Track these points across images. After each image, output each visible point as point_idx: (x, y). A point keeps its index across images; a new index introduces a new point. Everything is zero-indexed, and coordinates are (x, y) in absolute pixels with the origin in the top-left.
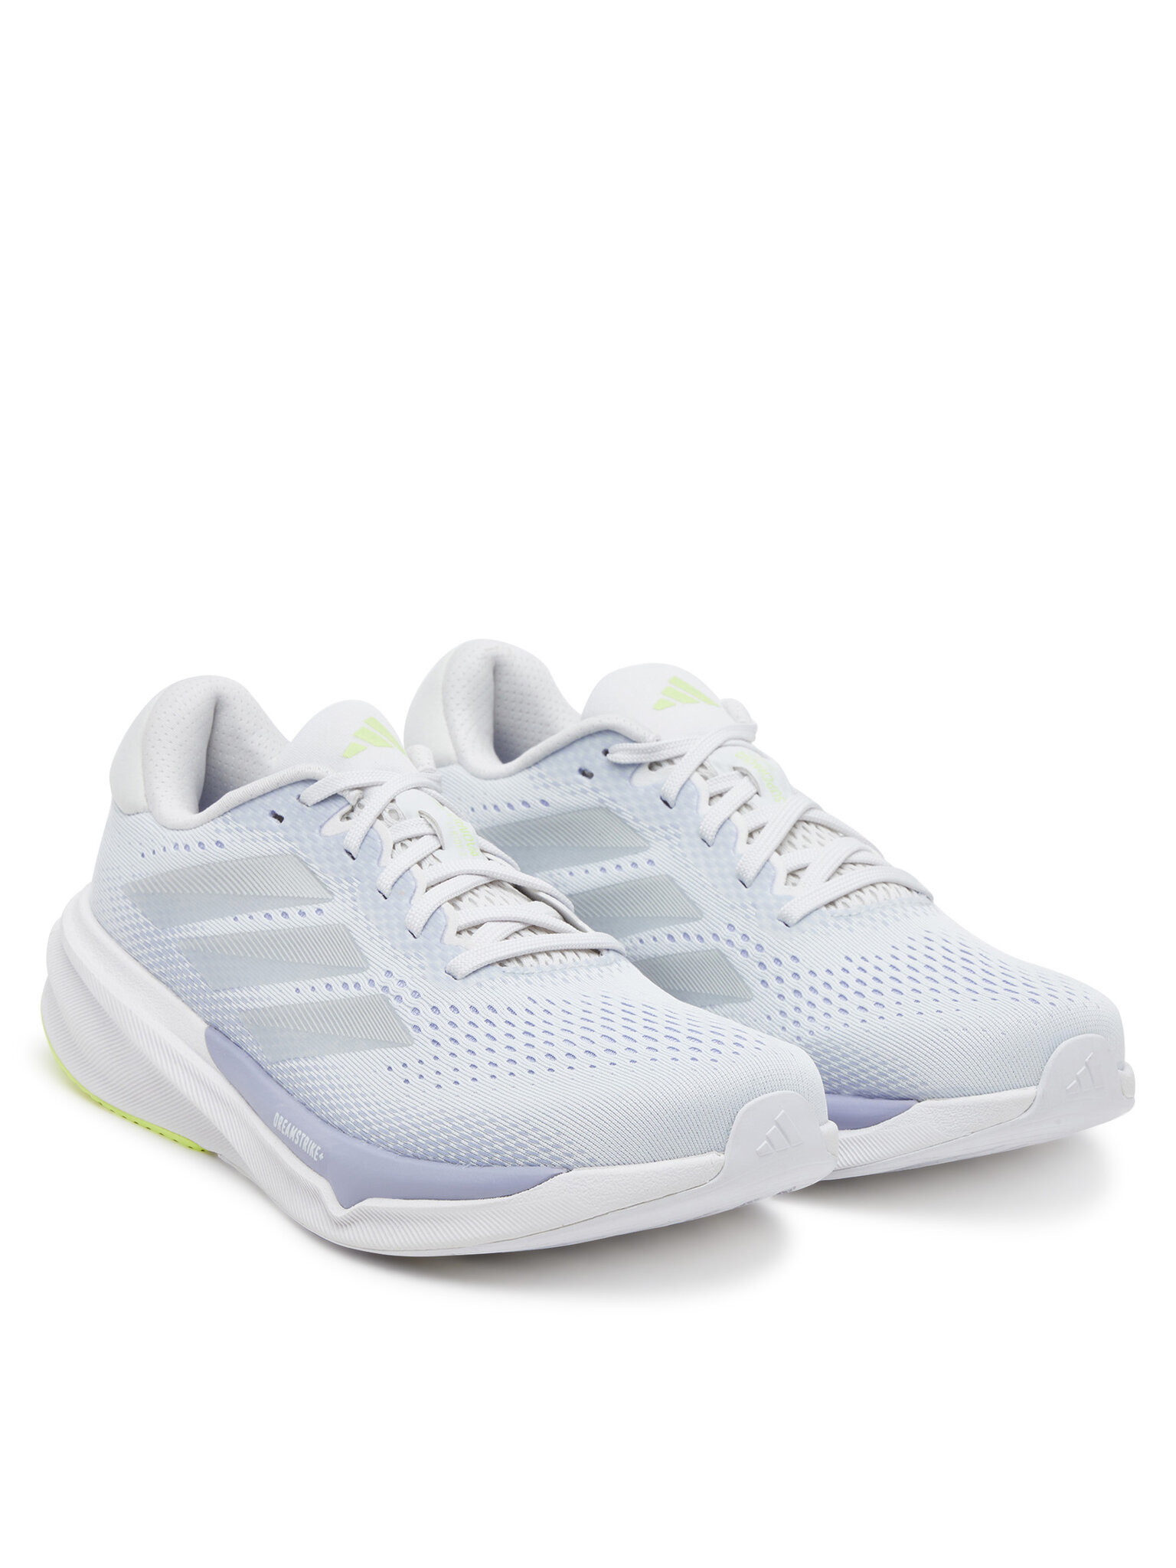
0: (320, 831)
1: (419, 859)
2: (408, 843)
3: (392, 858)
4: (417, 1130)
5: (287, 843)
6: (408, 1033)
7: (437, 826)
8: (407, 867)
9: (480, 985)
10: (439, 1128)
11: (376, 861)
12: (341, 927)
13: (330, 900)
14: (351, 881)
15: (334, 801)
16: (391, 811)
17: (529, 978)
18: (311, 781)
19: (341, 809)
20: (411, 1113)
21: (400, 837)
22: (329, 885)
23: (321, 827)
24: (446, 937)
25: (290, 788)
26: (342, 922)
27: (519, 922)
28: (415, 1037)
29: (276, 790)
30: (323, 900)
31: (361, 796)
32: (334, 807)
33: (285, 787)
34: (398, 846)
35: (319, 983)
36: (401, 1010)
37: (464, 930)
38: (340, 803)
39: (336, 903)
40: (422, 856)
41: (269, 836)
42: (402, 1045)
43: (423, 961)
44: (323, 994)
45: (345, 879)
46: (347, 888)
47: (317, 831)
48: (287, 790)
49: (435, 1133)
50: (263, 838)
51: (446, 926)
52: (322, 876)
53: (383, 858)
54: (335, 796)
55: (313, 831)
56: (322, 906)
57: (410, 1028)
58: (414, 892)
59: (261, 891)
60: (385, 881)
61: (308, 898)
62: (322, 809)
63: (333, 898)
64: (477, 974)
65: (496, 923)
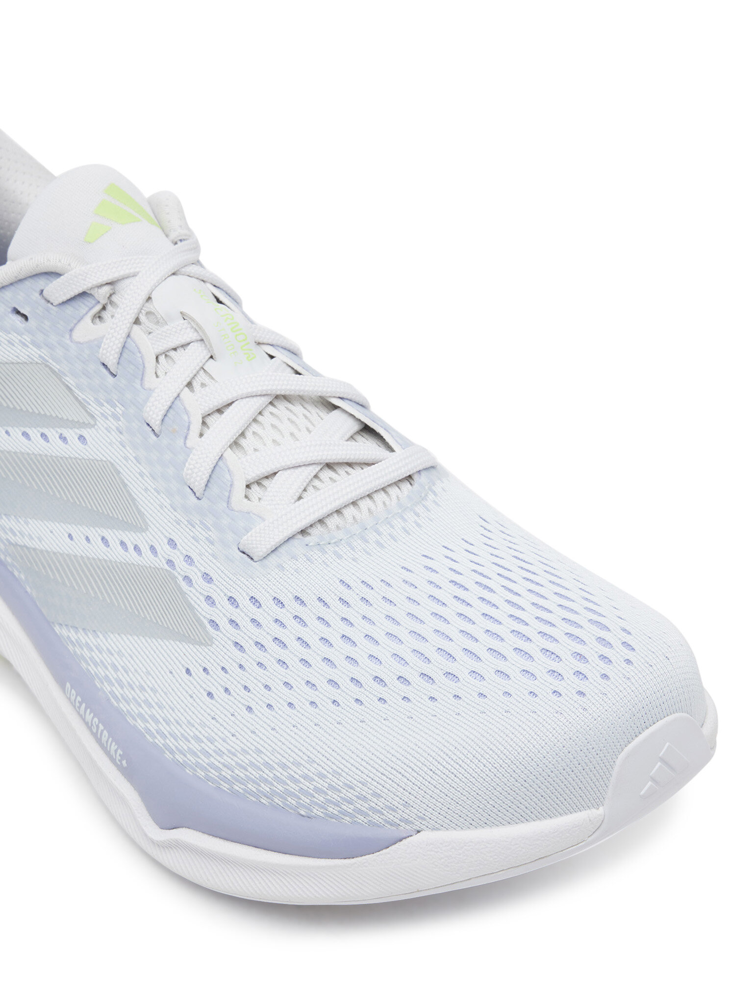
0: (70, 336)
1: (188, 380)
2: (172, 353)
3: (157, 376)
4: (230, 772)
5: (35, 350)
6: (204, 628)
7: (203, 331)
8: (175, 395)
9: (281, 567)
10: (258, 776)
11: (138, 381)
12: (109, 465)
13: (93, 426)
14: (114, 406)
15: (81, 299)
16: (148, 313)
17: (337, 549)
18: (55, 274)
19: (91, 309)
20: (220, 747)
21: (163, 349)
22: (90, 407)
23: (71, 330)
24: (234, 499)
25: (31, 280)
26: (109, 459)
27: (314, 464)
28: (215, 636)
29: (16, 282)
30: (84, 425)
31: (111, 292)
32: (82, 307)
33: (25, 279)
34: (162, 359)
35: (95, 534)
36: (191, 595)
37: (253, 483)
38: (90, 302)
39: (100, 432)
40: (191, 375)
41: (14, 339)
42: (200, 644)
43: (210, 533)
44: (97, 550)
45: (108, 403)
46: (110, 413)
47: (68, 337)
48: (28, 283)
49: (254, 782)
50: (8, 341)
51: (231, 485)
52: (80, 394)
53: (146, 379)
54: (83, 294)
55: (63, 337)
56: (85, 432)
57: (206, 622)
58: (188, 430)
59: (15, 404)
60: (154, 412)
61: (68, 419)
62: (69, 310)
63: (96, 424)
64: (277, 553)
65: (289, 471)
